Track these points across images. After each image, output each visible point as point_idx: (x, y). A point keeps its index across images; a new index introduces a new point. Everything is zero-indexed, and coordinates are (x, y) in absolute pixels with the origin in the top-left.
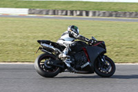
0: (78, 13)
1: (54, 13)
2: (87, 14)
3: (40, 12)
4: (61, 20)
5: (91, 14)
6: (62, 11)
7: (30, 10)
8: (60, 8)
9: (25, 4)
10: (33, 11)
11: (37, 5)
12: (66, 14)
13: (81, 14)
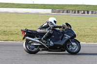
0: (82, 12)
1: (67, 12)
2: (88, 13)
3: (59, 12)
4: (71, 16)
5: (90, 12)
6: (73, 11)
7: (52, 10)
8: (71, 9)
9: (50, 6)
10: (54, 11)
11: (57, 7)
12: (75, 13)
13: (84, 13)
